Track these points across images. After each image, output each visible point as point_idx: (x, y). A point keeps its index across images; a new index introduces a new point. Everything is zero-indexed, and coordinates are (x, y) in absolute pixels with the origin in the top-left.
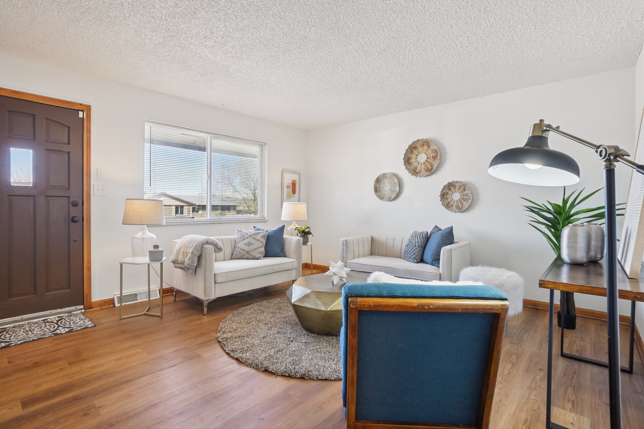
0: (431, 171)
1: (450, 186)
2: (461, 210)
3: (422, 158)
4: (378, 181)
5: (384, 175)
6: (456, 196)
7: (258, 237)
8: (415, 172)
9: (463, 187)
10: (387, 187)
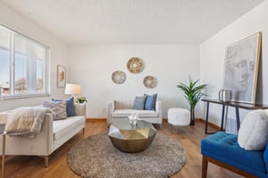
0: (139, 71)
1: (147, 78)
2: (151, 87)
3: (135, 65)
4: (114, 74)
5: (117, 72)
6: (149, 82)
7: (62, 105)
8: (132, 71)
9: (152, 78)
10: (118, 77)
